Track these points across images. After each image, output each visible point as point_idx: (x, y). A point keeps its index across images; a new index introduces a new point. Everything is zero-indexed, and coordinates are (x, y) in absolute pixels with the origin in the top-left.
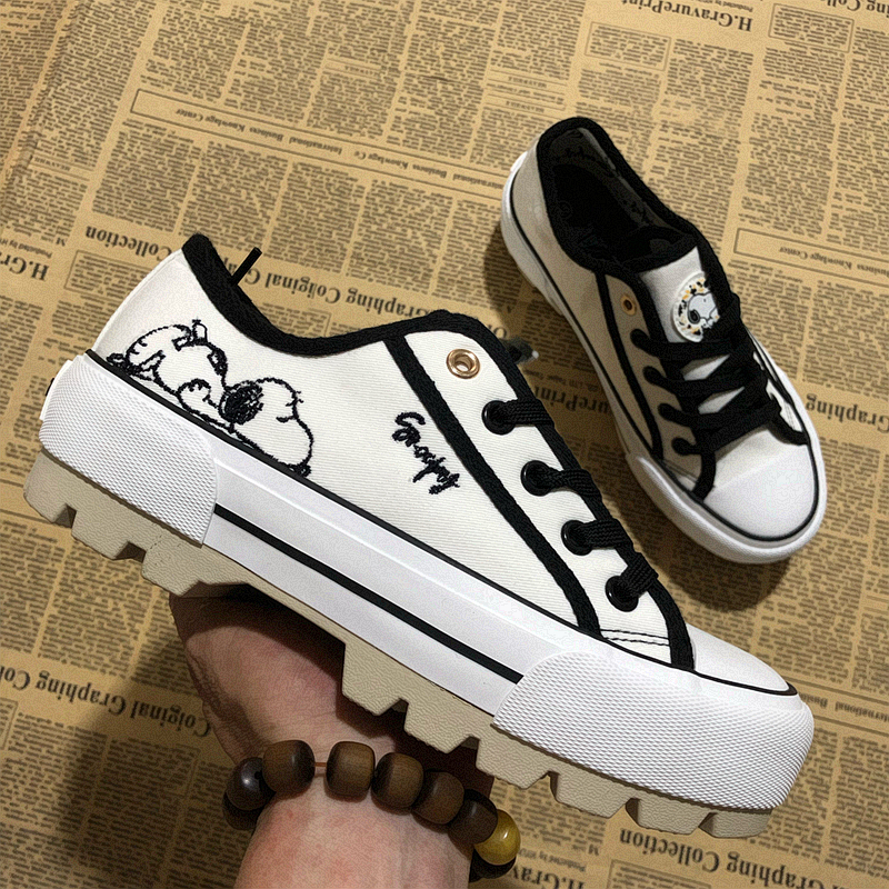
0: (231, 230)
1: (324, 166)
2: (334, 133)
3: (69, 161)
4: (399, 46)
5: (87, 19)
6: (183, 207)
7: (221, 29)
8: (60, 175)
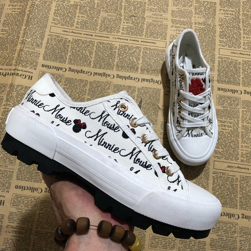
0: (82, 62)
1: (105, 42)
2: (107, 33)
3: (34, 47)
4: (121, 8)
5: (34, 8)
6: (68, 57)
7: (71, 8)
8: (33, 51)
